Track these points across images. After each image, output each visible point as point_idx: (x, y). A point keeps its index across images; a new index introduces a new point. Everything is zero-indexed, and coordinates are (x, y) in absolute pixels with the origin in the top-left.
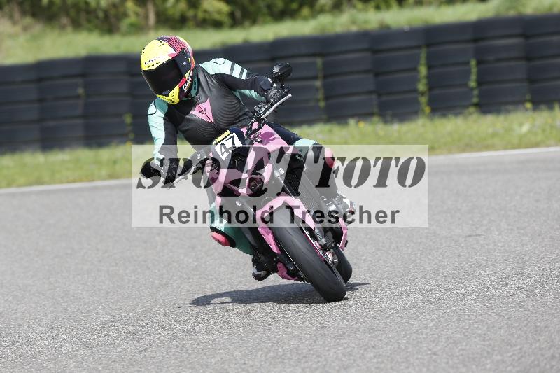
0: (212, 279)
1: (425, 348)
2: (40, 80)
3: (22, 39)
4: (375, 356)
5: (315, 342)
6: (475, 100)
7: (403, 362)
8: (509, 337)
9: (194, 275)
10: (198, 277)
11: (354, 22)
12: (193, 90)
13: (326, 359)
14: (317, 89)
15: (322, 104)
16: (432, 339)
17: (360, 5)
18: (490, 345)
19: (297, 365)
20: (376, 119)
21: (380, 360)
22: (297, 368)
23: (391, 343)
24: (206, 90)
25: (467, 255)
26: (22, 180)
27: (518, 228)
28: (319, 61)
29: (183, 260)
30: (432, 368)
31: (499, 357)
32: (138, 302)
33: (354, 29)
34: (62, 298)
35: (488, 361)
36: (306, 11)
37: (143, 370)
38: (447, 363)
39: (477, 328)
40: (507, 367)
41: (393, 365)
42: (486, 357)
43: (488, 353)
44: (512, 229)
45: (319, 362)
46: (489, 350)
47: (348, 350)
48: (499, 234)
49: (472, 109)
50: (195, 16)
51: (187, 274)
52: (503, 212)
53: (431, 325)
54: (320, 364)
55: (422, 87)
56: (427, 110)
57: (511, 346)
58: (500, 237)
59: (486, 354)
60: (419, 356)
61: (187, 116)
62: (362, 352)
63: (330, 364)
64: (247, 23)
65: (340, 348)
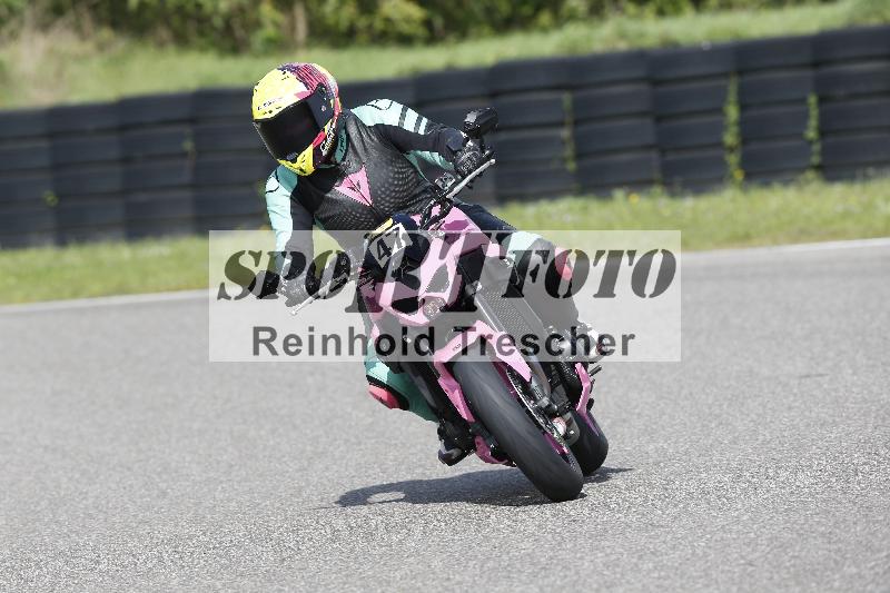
0: (396, 444)
1: (736, 555)
2: (123, 128)
3: (96, 63)
4: (655, 568)
5: (560, 544)
6: (816, 160)
7: (701, 577)
8: (869, 537)
9: (368, 438)
10: (373, 441)
11: (622, 36)
12: (338, 151)
13: (577, 573)
14: (563, 143)
15: (571, 166)
16: (746, 541)
17: (631, 9)
18: (839, 550)
19: (531, 582)
20: (657, 190)
21: (663, 574)
22: (531, 586)
23: (681, 547)
24: (359, 151)
25: (803, 406)
26: (97, 287)
27: (883, 364)
28: (567, 98)
29: (350, 414)
30: (746, 587)
31: (854, 570)
32: (278, 481)
33: (622, 46)
34: (159, 474)
35: (837, 576)
36: (545, 18)
37: (286, 589)
38: (771, 578)
39: (818, 523)
40: (866, 586)
41: (684, 581)
42: (832, 569)
43: (836, 562)
44: (873, 366)
45: (566, 576)
46: (838, 558)
47: (613, 557)
48: (854, 374)
49: (810, 175)
50: (370, 27)
51: (357, 437)
52: (859, 338)
53: (745, 518)
54: (566, 580)
55: (730, 138)
56: (739, 175)
57: (872, 551)
58: (855, 378)
59: (832, 564)
60: (727, 568)
61: (329, 195)
62: (634, 560)
63: (585, 581)
64: (451, 38)
65: (600, 555)
